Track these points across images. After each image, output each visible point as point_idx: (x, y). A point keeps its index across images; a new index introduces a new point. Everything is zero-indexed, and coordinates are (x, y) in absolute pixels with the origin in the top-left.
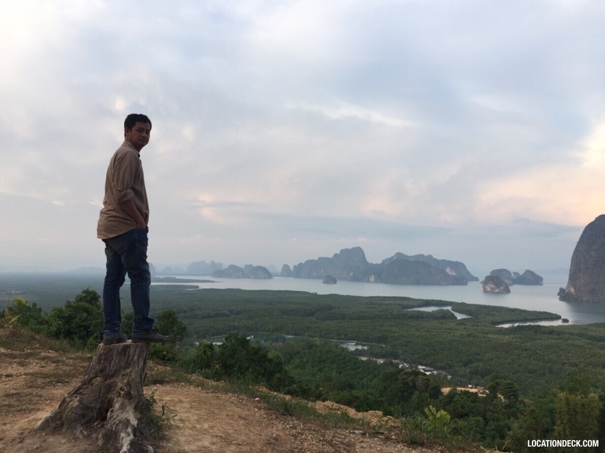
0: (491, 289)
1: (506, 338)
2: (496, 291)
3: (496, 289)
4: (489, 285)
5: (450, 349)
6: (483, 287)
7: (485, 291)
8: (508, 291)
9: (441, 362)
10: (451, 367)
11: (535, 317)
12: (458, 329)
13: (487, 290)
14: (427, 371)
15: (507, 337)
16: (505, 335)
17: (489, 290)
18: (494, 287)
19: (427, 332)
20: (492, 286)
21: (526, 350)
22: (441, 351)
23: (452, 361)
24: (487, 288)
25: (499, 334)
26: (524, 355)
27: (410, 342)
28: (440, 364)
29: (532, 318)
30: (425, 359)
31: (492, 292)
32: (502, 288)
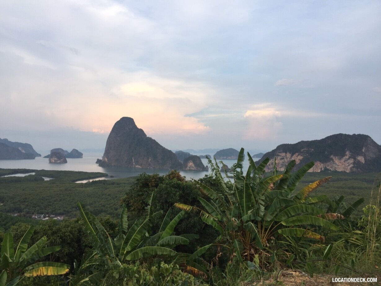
0: (55, 160)
1: (90, 189)
2: (58, 162)
3: (58, 160)
4: (53, 158)
5: (61, 200)
6: (49, 160)
7: (51, 162)
8: (66, 162)
9: (60, 210)
10: (68, 212)
11: (95, 176)
12: (53, 187)
13: (52, 162)
14: (53, 217)
15: (88, 189)
16: (86, 188)
17: (54, 161)
18: (57, 159)
19: (33, 190)
20: (56, 159)
21: (109, 195)
22: (56, 202)
23: (67, 208)
24: (52, 160)
25: (82, 187)
26: (110, 198)
27: (26, 198)
28: (59, 211)
29: (93, 176)
30: (46, 209)
31: (55, 163)
32: (62, 160)
